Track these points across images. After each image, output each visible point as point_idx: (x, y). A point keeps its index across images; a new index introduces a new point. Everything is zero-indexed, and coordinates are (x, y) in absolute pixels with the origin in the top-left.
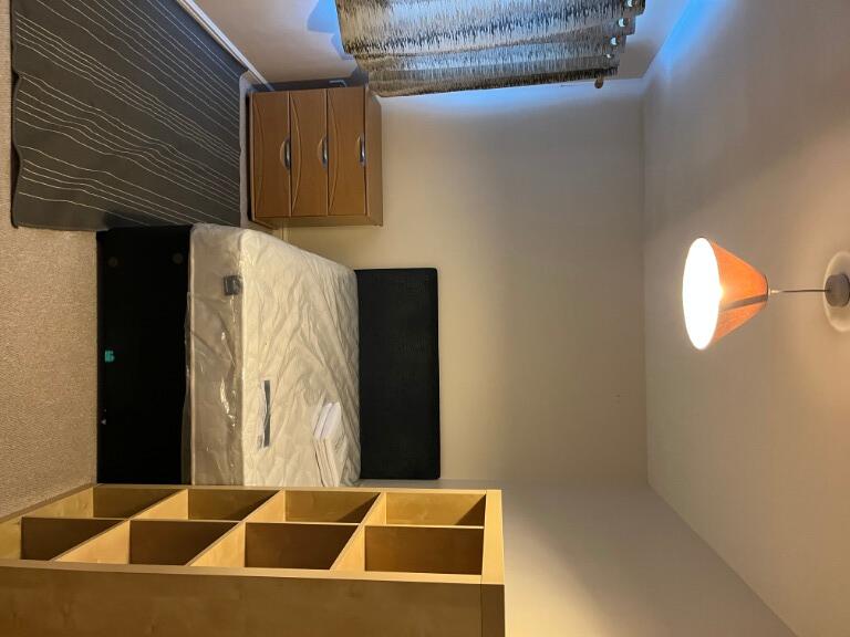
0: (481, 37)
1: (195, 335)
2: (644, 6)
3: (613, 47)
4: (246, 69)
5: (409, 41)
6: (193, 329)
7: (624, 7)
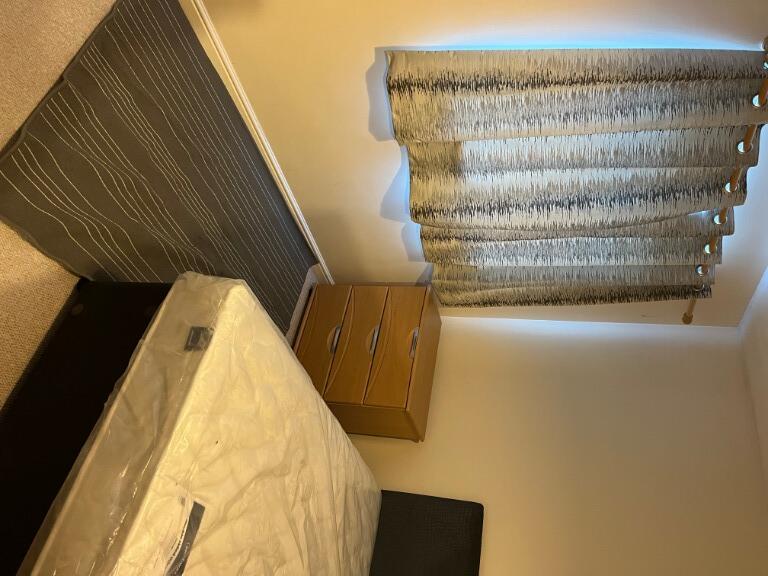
0: (557, 213)
1: (124, 397)
2: (745, 192)
3: (706, 255)
4: (315, 261)
5: (479, 209)
6: (124, 388)
7: (720, 192)
